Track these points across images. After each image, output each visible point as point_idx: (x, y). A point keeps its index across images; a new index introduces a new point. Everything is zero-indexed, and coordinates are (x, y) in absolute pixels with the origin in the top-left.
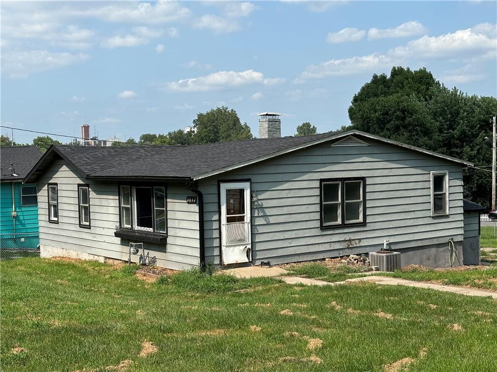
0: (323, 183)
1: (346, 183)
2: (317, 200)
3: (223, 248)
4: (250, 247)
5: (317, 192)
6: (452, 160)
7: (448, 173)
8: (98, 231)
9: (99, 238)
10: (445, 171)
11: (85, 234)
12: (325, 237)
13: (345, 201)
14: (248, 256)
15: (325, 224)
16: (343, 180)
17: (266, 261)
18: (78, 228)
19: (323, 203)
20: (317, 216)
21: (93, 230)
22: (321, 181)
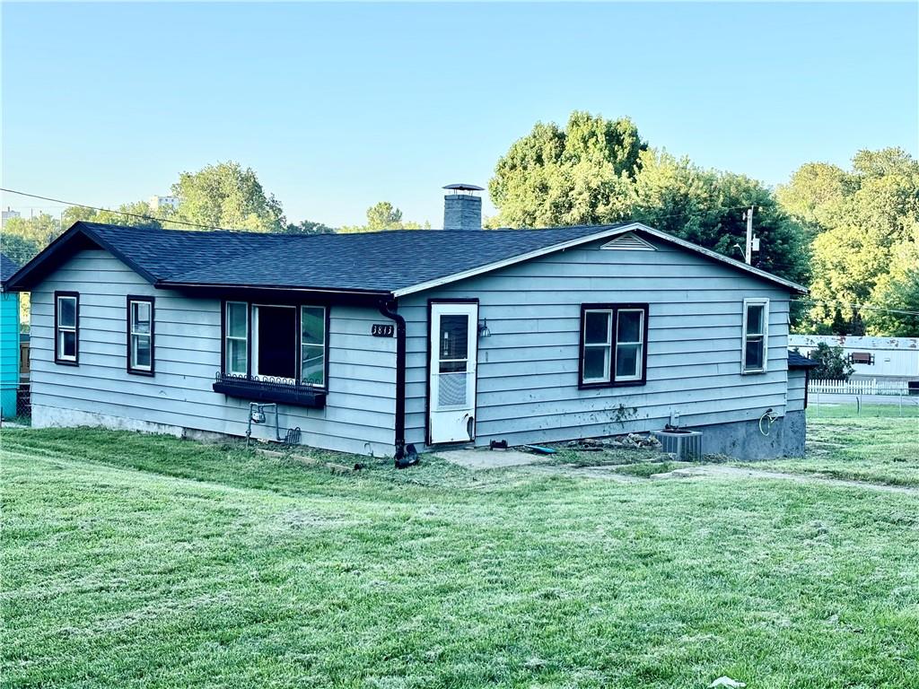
0: (586, 311)
1: (620, 312)
2: (575, 339)
3: (432, 416)
4: (472, 414)
5: (575, 326)
6: (777, 280)
7: (768, 303)
8: (170, 381)
9: (170, 394)
10: (765, 299)
11: (139, 386)
12: (585, 403)
13: (618, 344)
14: (469, 430)
15: (586, 381)
16: (615, 306)
17: (499, 440)
18: (124, 375)
19: (585, 345)
20: (574, 367)
21: (158, 379)
22: (584, 306)
